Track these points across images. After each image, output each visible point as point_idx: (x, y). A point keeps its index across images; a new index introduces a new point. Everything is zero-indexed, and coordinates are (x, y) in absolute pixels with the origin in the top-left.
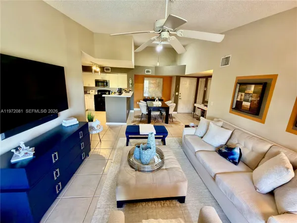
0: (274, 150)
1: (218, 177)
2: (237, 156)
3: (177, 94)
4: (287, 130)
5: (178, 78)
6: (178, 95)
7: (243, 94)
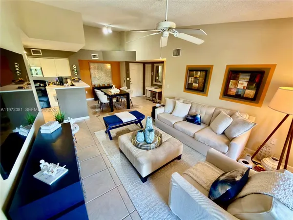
0: (218, 111)
1: (197, 135)
2: (199, 120)
3: (128, 79)
4: (220, 98)
5: (127, 64)
6: (129, 81)
7: (193, 78)
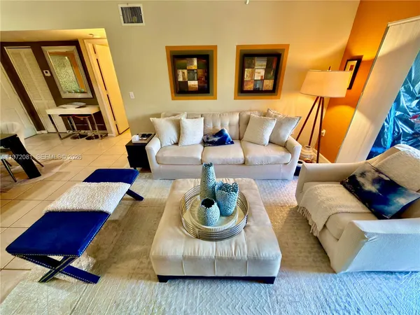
2: (229, 137)
4: (236, 98)
7: (185, 71)
